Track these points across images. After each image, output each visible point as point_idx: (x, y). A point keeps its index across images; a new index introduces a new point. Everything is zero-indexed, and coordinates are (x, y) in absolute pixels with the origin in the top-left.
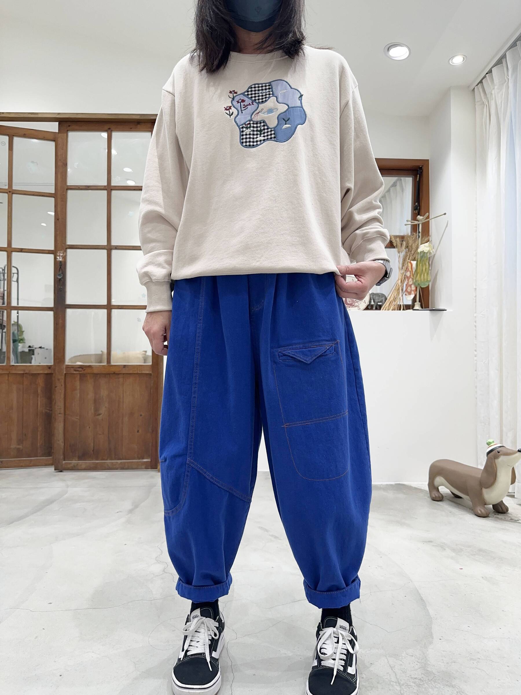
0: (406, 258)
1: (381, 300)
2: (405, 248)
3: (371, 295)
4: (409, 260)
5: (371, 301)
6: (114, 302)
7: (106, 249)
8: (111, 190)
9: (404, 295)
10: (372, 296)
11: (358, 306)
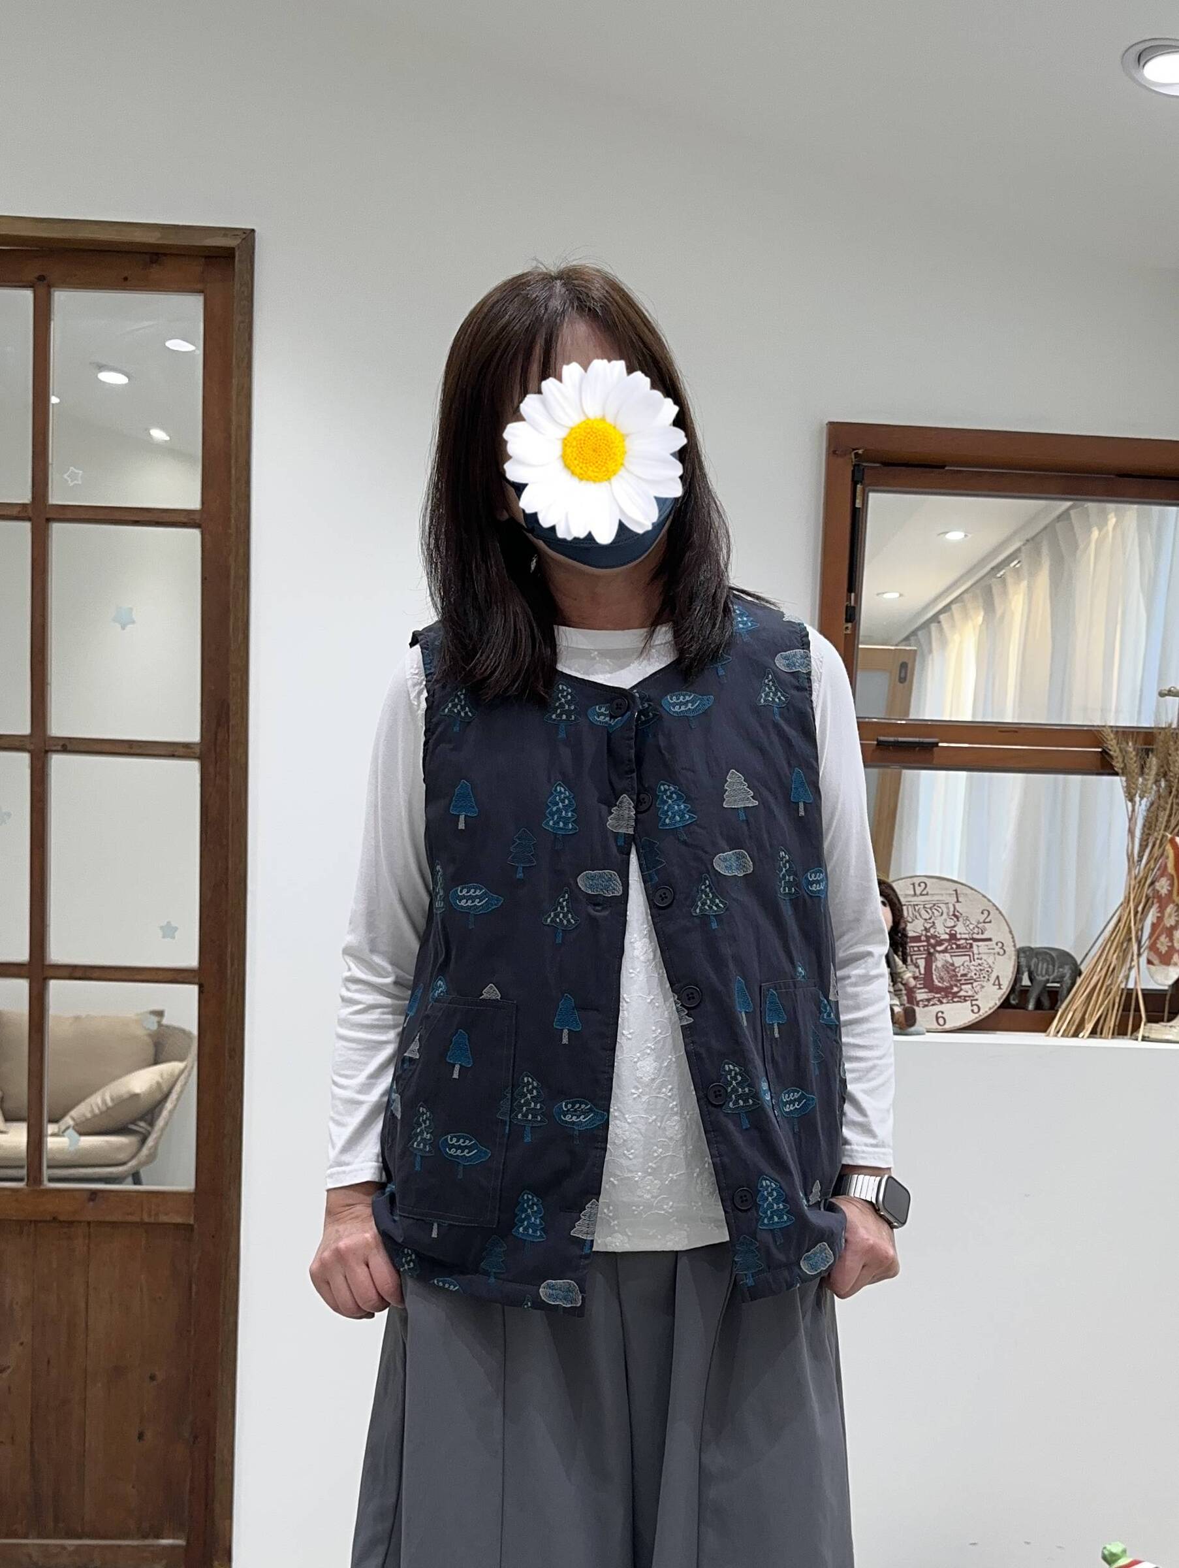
0: (1157, 820)
1: (1057, 977)
2: (1157, 782)
3: (1022, 955)
4: (1167, 827)
5: (1021, 980)
6: (57, 953)
7: (29, 751)
8: (48, 520)
9: (1143, 959)
10: (1023, 961)
11: (972, 998)
